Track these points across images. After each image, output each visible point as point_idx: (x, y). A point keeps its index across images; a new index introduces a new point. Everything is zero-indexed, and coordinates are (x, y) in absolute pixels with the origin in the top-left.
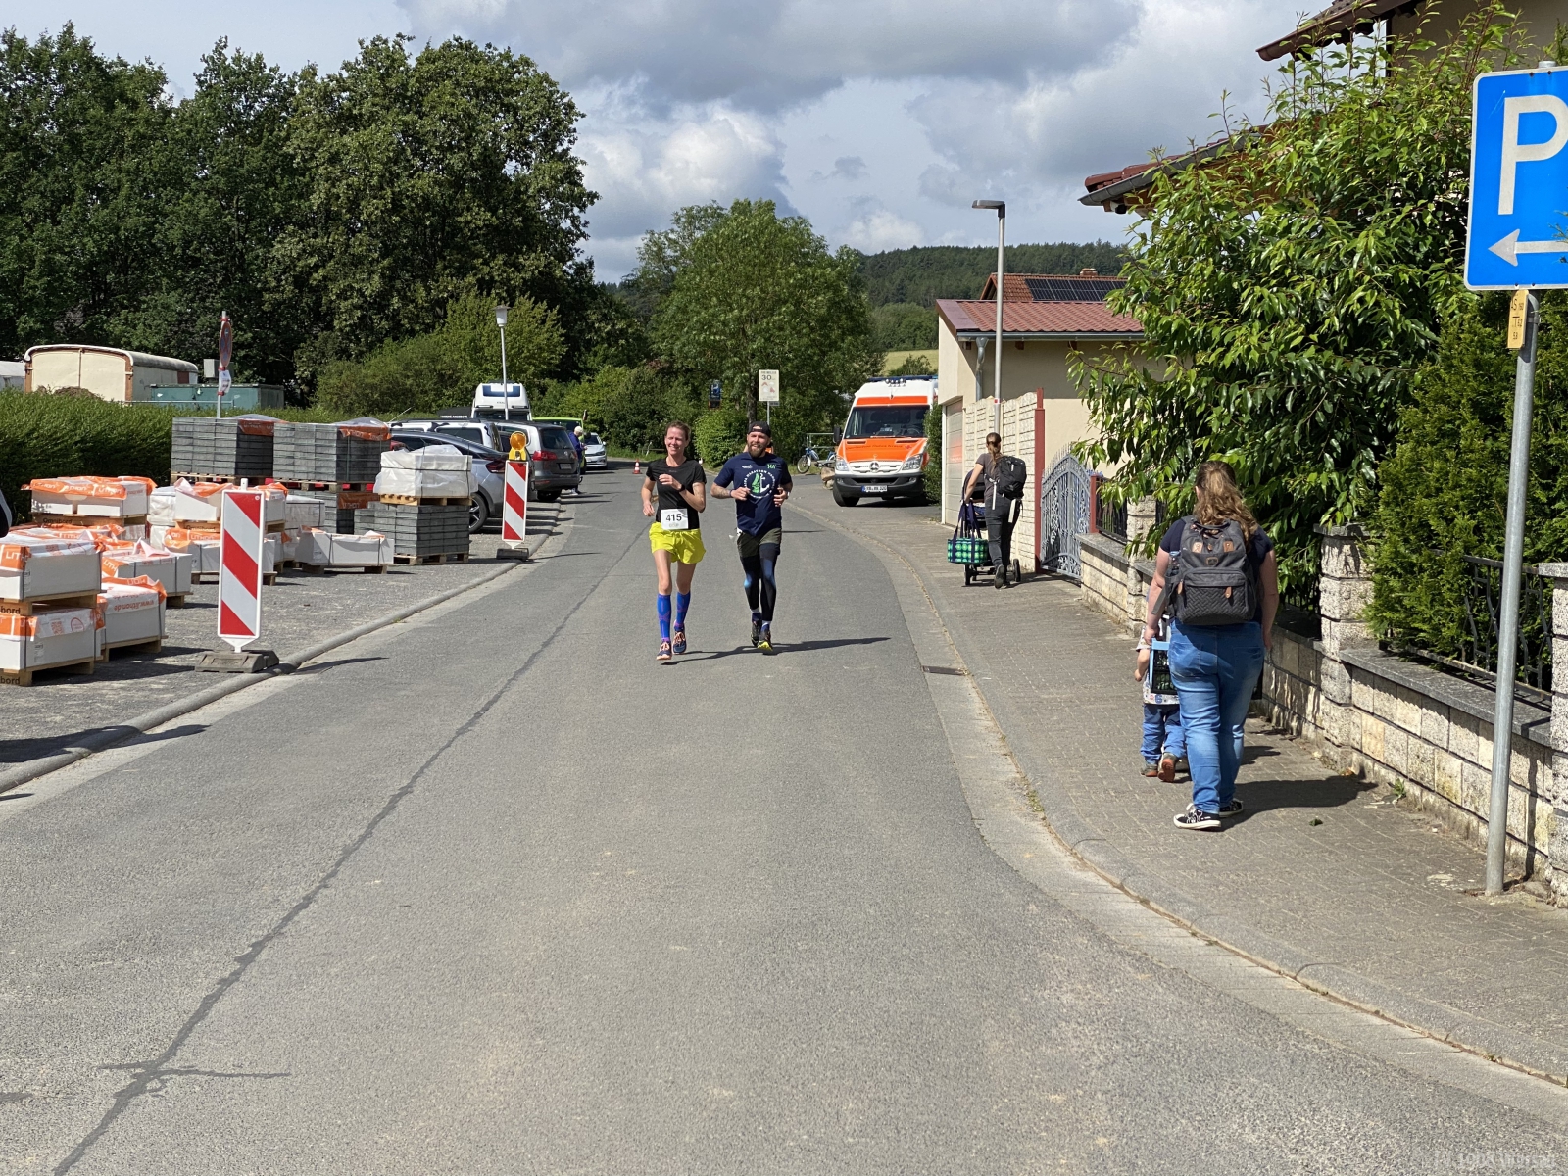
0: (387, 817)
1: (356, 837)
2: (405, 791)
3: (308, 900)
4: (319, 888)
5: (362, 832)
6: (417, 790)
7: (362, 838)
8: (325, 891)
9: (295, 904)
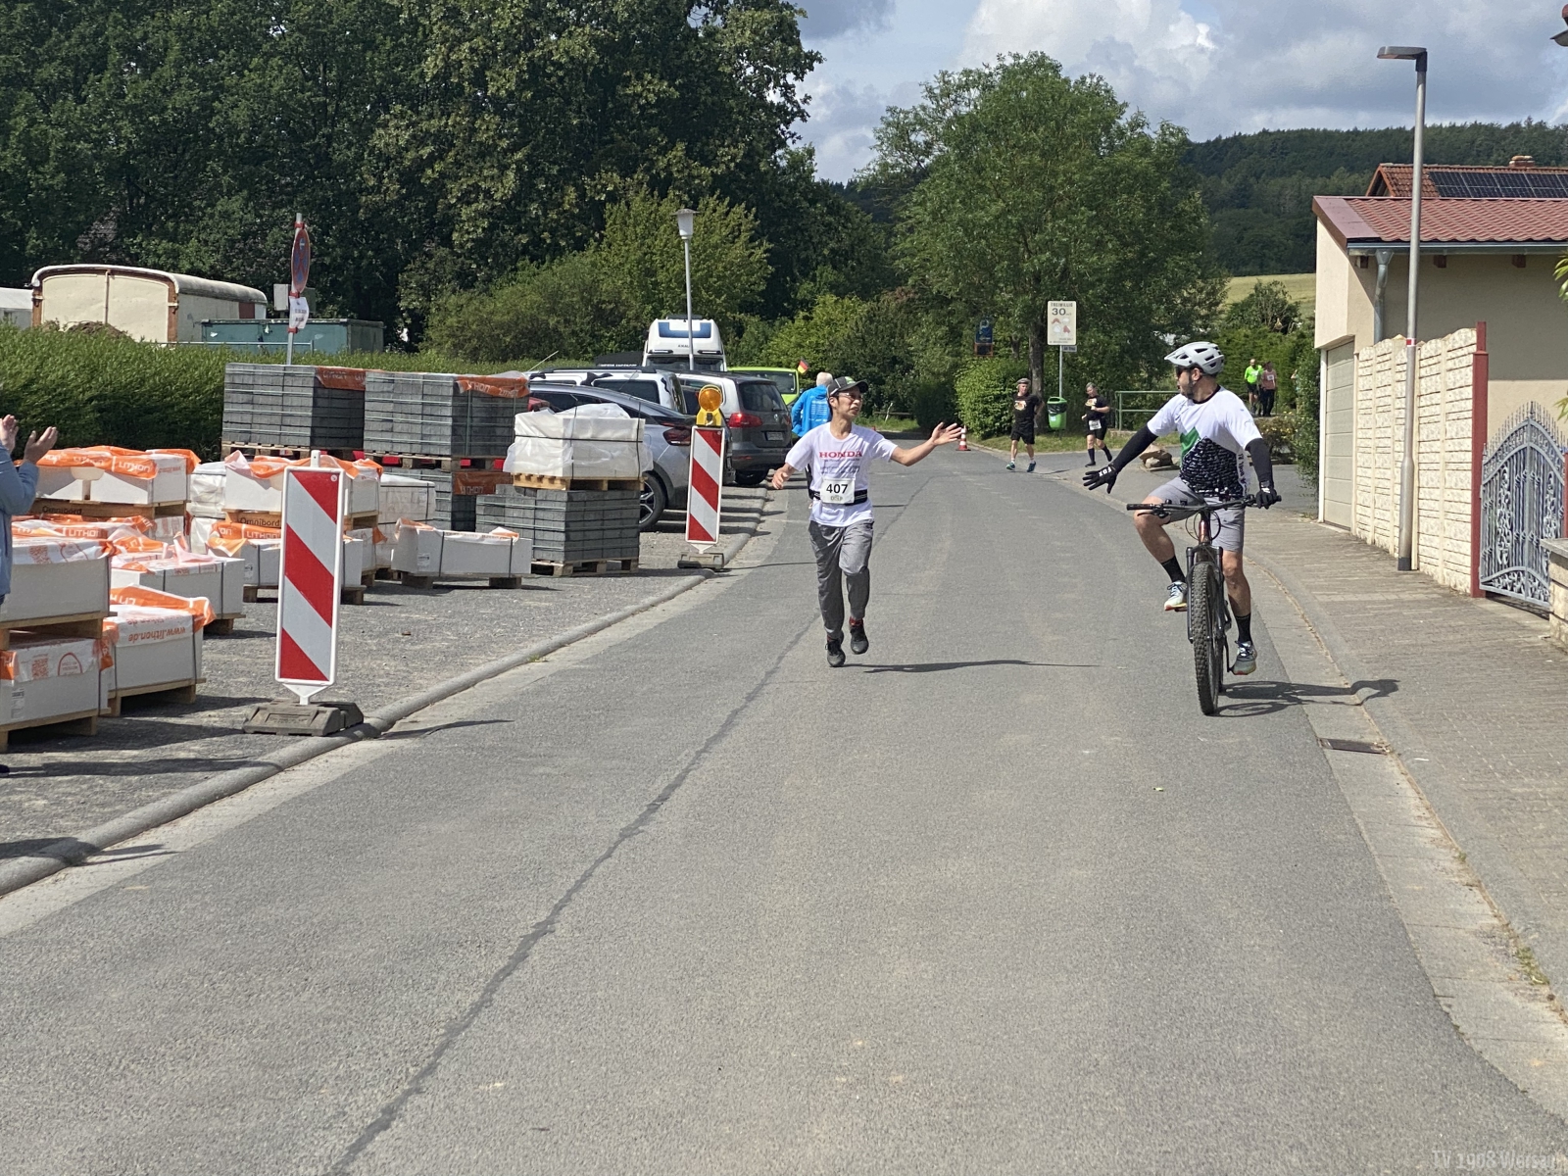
0: (516, 973)
1: (467, 1005)
2: (543, 930)
3: (390, 1114)
4: (408, 1093)
5: (476, 997)
6: (561, 929)
7: (476, 1009)
8: (417, 1100)
9: (369, 1121)
